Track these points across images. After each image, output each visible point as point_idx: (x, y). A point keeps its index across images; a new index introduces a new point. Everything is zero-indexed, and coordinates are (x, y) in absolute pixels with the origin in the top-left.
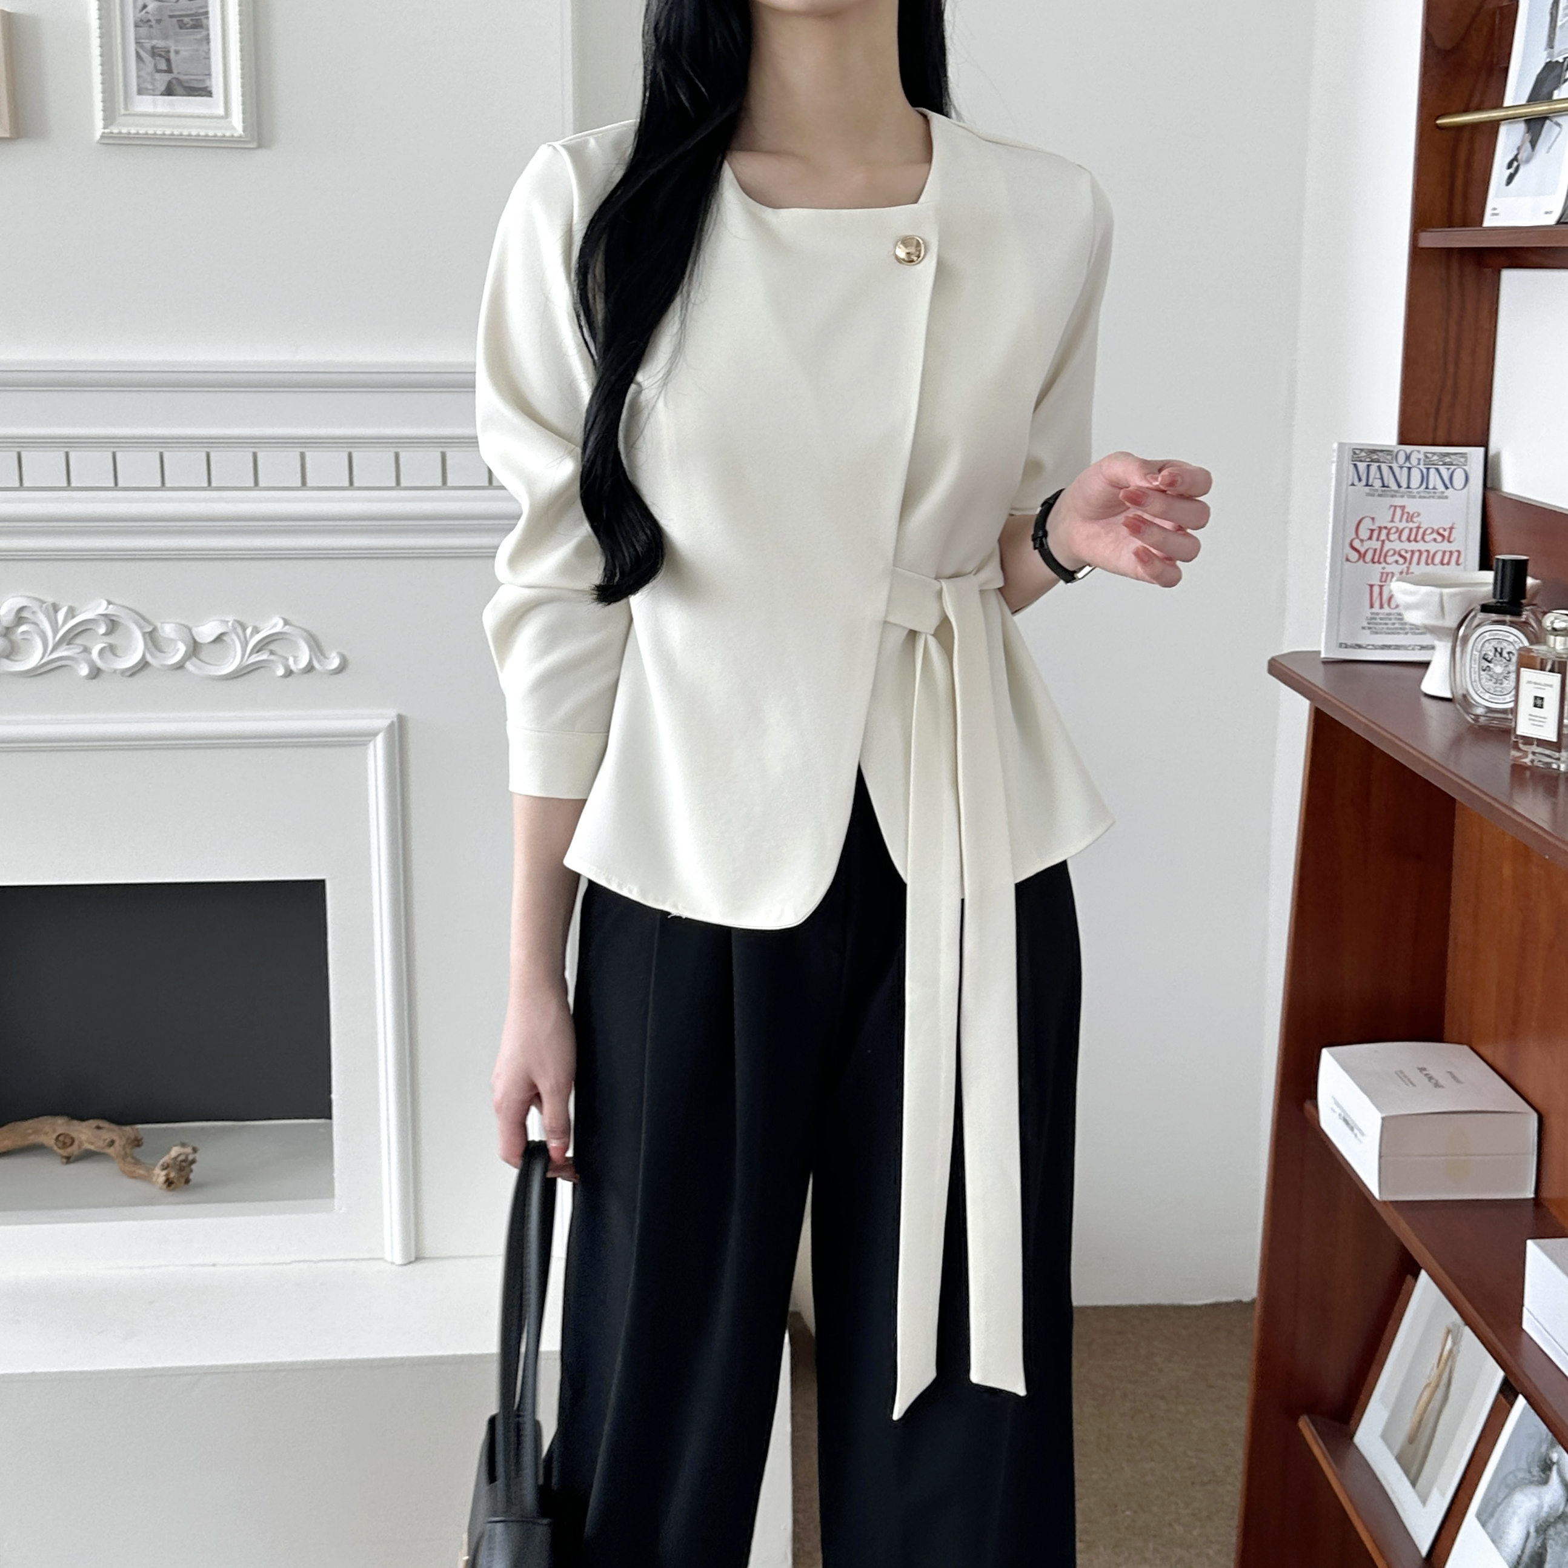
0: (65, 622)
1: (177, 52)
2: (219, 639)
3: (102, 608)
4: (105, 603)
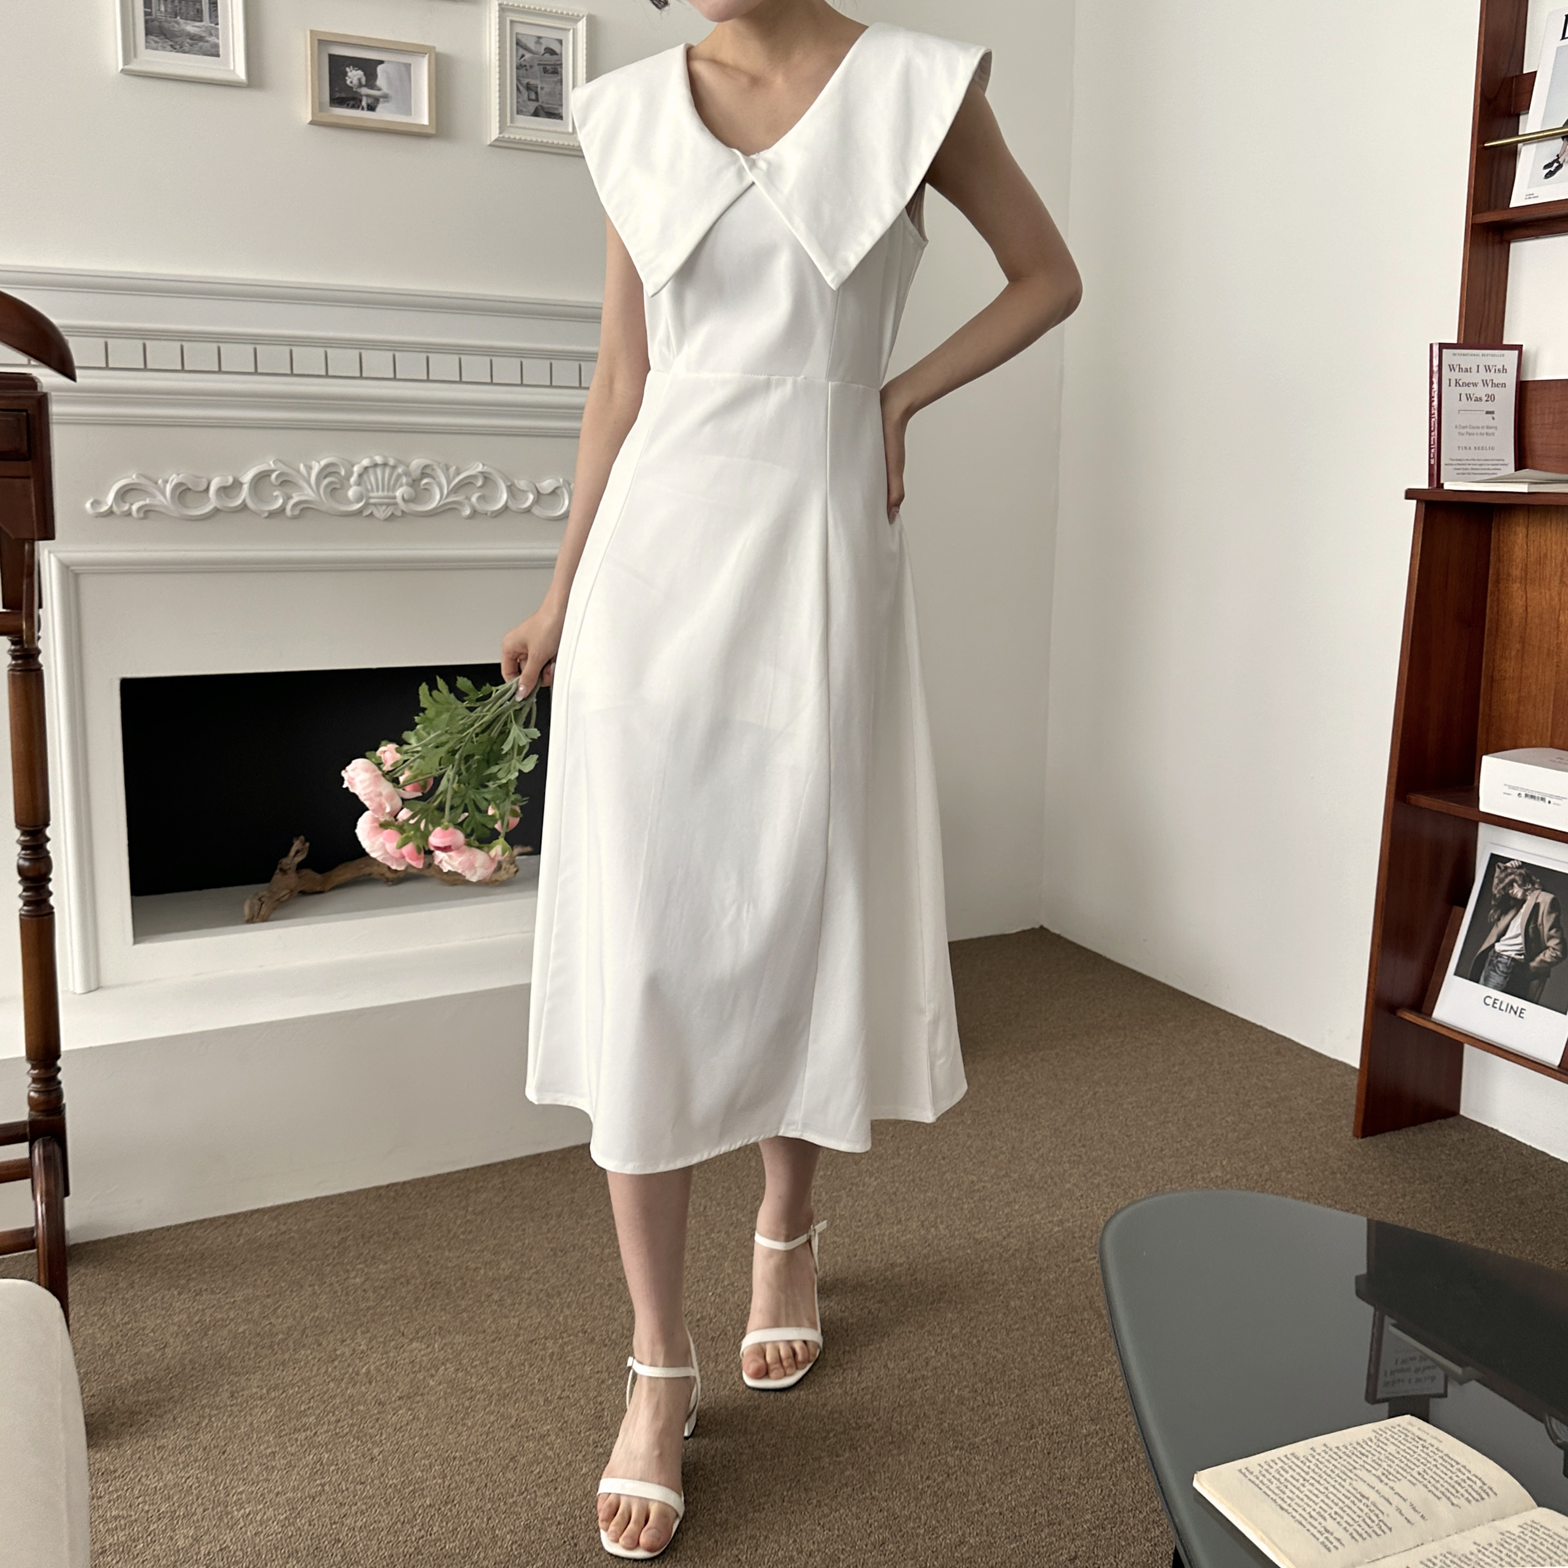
0: (454, 478)
1: (542, 88)
2: (554, 492)
3: (480, 468)
4: (481, 466)
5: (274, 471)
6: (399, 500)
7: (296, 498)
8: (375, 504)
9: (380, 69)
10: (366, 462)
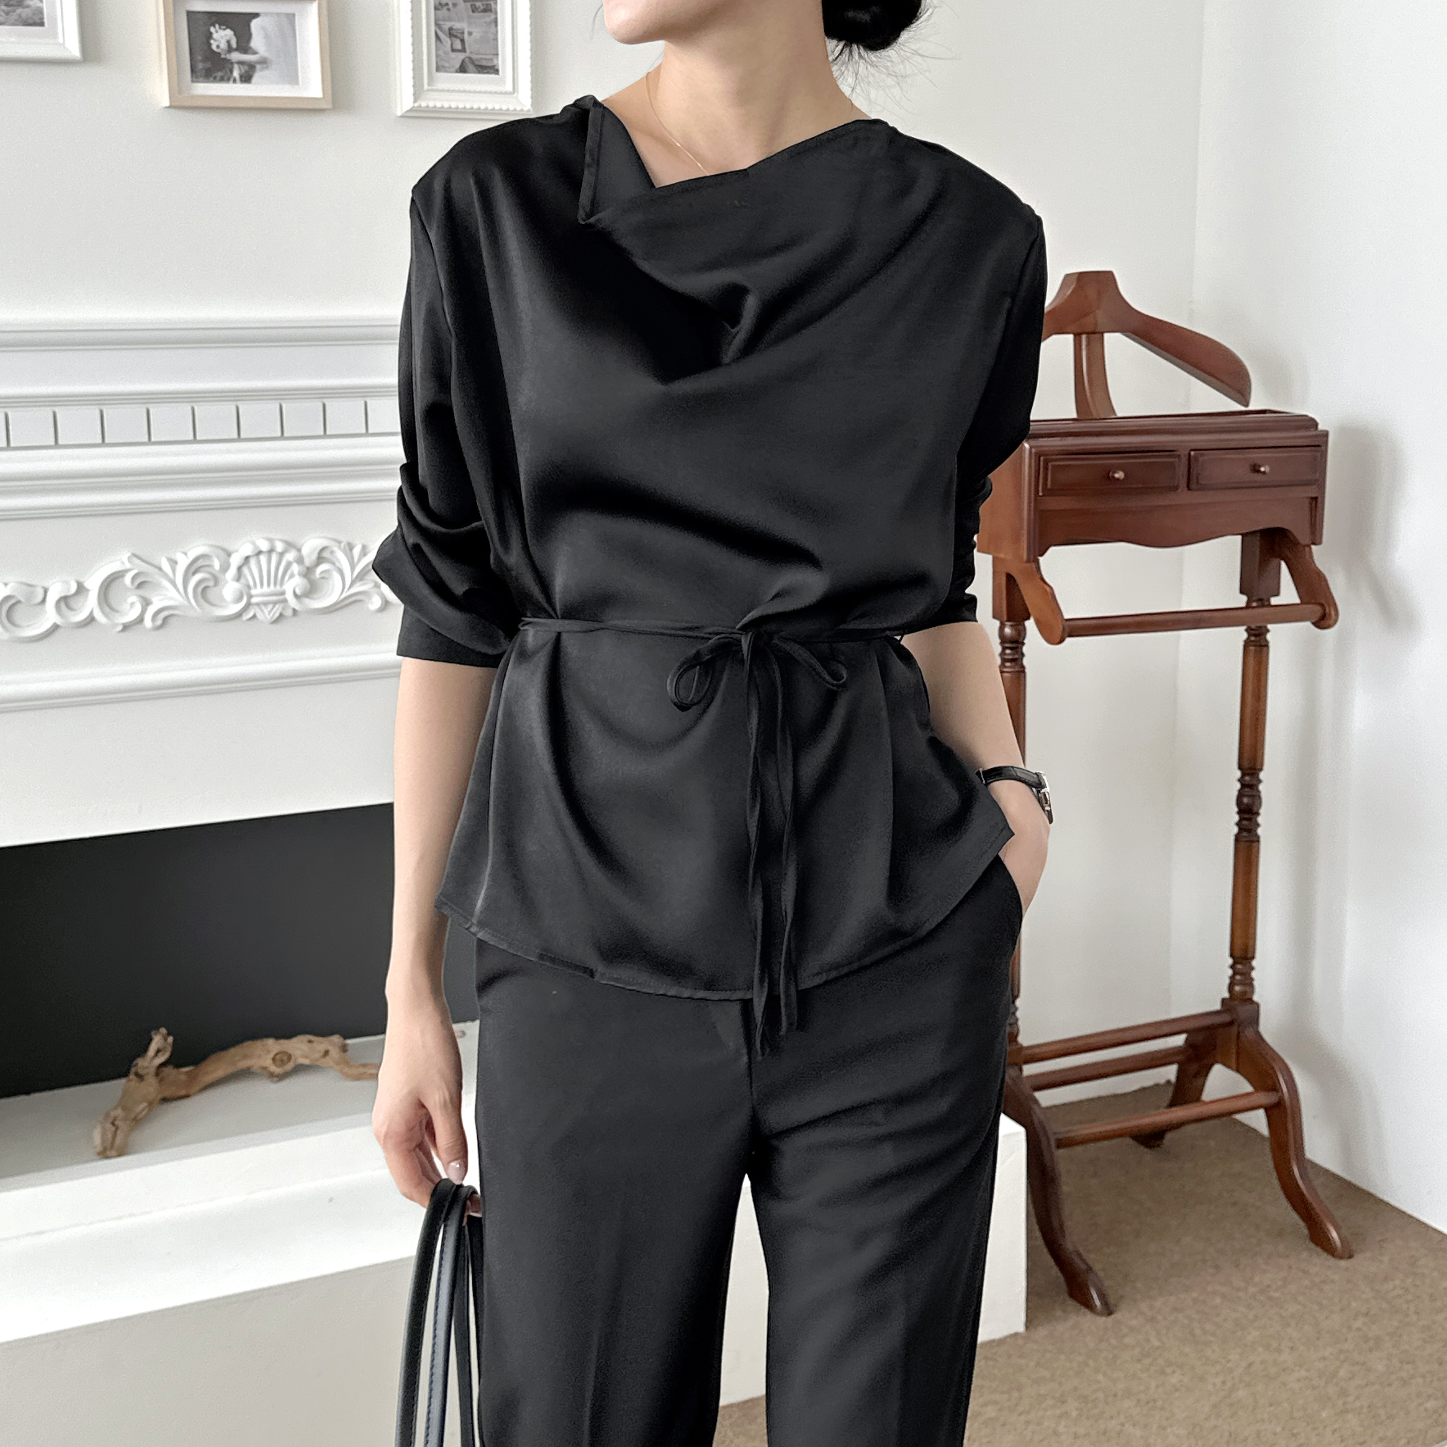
0: (359, 560)
5: (127, 571)
6: (289, 596)
7: (157, 603)
8: (258, 604)
9: (255, 24)
10: (247, 550)
